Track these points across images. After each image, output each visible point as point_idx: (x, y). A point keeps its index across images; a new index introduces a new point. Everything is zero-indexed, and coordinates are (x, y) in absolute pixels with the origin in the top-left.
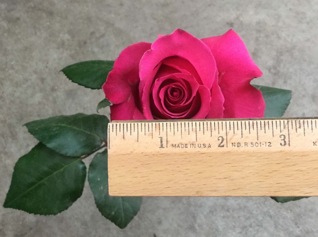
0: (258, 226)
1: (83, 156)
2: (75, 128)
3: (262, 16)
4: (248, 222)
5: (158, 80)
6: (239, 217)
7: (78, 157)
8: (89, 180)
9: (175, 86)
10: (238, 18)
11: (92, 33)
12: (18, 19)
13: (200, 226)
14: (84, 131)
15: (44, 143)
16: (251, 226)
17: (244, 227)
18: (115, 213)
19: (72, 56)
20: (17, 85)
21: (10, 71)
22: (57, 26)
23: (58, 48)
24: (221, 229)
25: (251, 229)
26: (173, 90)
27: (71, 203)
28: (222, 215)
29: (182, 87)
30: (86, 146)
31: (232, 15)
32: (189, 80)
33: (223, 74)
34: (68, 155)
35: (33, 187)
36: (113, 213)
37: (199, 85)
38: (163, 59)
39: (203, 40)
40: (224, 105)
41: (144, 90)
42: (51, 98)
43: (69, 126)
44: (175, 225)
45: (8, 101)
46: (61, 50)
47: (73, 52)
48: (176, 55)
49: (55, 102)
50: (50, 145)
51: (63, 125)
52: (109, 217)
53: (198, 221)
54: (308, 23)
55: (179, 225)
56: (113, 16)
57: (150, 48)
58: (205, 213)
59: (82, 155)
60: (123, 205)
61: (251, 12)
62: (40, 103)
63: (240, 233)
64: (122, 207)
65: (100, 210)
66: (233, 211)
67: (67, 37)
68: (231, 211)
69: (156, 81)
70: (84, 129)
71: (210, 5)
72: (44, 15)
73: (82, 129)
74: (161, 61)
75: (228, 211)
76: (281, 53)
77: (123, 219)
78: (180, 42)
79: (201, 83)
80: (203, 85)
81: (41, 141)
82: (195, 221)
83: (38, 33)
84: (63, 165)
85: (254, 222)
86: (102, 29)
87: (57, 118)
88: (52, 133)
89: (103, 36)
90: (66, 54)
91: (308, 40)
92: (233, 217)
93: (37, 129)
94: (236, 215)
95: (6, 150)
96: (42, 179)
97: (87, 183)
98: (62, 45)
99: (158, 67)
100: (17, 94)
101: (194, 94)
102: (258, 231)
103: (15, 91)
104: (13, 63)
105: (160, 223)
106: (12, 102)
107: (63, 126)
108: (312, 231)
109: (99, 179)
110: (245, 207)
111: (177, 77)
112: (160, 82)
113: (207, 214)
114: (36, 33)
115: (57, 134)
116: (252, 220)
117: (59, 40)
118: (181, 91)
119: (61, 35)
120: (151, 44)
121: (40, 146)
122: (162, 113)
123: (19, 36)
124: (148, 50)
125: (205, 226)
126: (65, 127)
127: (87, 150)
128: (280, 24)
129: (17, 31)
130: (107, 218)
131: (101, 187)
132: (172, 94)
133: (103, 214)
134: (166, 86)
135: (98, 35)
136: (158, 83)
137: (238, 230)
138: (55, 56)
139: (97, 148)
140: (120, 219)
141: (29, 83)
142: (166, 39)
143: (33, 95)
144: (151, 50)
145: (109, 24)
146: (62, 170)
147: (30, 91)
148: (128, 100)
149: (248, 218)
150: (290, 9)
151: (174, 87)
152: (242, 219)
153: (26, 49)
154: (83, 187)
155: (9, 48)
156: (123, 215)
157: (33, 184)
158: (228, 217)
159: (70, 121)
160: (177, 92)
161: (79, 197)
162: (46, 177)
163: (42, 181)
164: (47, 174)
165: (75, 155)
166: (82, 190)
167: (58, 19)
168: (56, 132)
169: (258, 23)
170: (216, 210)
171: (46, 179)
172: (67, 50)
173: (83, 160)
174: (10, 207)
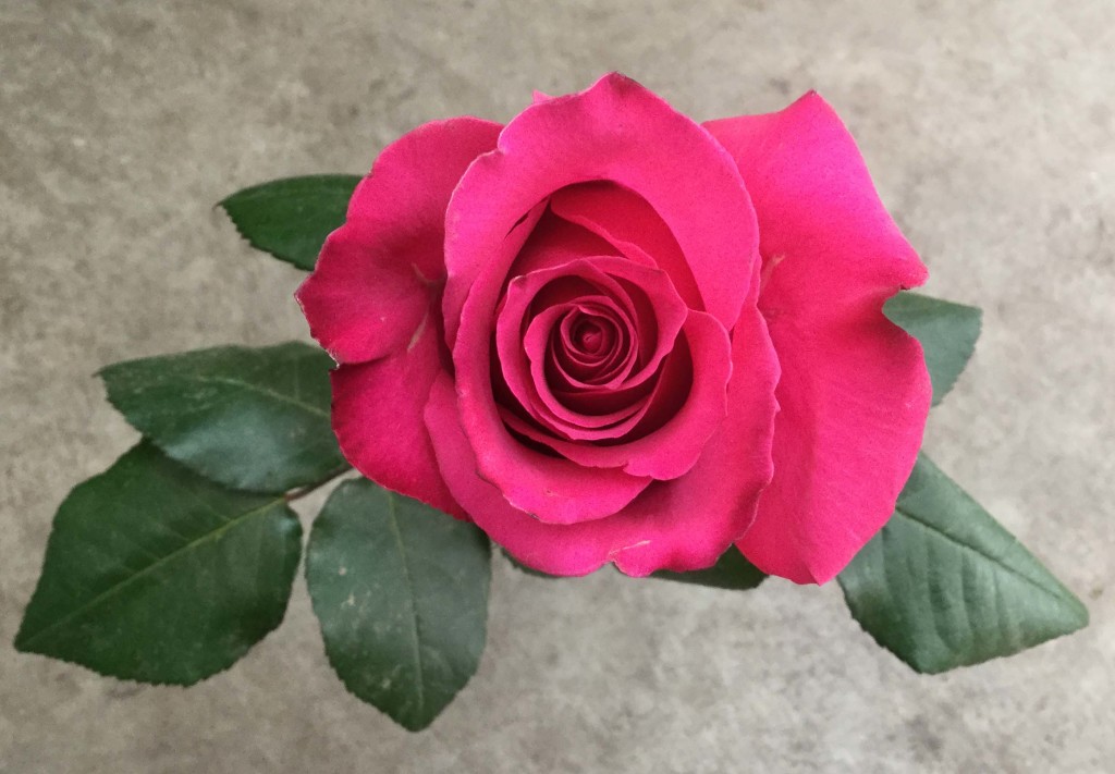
0: (833, 671)
1: (296, 490)
2: (271, 392)
3: (870, 66)
4: (806, 661)
5: (522, 283)
6: (780, 645)
7: (278, 494)
8: (307, 575)
9: (589, 308)
10: (802, 68)
11: (377, 86)
12: (148, 25)
13: (669, 670)
14: (302, 405)
15: (157, 442)
16: (812, 672)
17: (793, 677)
18: (393, 685)
19: (311, 150)
20: (136, 228)
21: (116, 186)
22: (270, 55)
23: (270, 123)
24: (727, 679)
25: (812, 682)
26: (581, 325)
27: (244, 647)
28: (733, 637)
29: (622, 313)
30: (304, 458)
31: (785, 59)
32: (651, 289)
33: (777, 261)
34: (243, 484)
35: (117, 588)
36: (386, 684)
37: (687, 309)
38: (551, 191)
39: (706, 125)
40: (777, 391)
41: (462, 318)
42: (240, 275)
43: (251, 387)
44: (596, 667)
45: (102, 278)
46: (279, 128)
47: (316, 138)
48: (604, 177)
49: (252, 286)
50: (182, 450)
51: (231, 381)
52: (374, 696)
53: (665, 656)
54: (996, 96)
55: (608, 668)
56: (441, 36)
57: (495, 146)
58: (685, 632)
59: (292, 487)
60: (423, 655)
61: (841, 55)
62: (204, 288)
63: (783, 691)
64: (417, 660)
65: (341, 676)
66: (764, 628)
67: (298, 90)
68: (758, 627)
69: (510, 284)
70: (305, 400)
71: (724, 26)
72: (230, 18)
73: (296, 400)
74: (543, 200)
75: (750, 626)
76: (918, 178)
77: (421, 703)
78: (620, 130)
79: (697, 302)
80: (704, 310)
81: (149, 434)
82: (656, 655)
83: (208, 75)
84: (224, 518)
85: (822, 661)
86: (407, 72)
87: (215, 355)
88: (191, 409)
89: (409, 94)
90: (294, 142)
91: (994, 143)
92: (765, 646)
93: (138, 391)
94: (771, 641)
95: (92, 429)
96: (148, 562)
97: (299, 583)
98: (281, 114)
99: (529, 224)
100: (135, 257)
101: (666, 348)
102: (831, 688)
103: (127, 247)
104: (125, 160)
105: (553, 659)
106: (117, 280)
107: (230, 385)
108: (983, 692)
109: (343, 571)
110: (799, 616)
111: (600, 270)
112: (530, 292)
113: (692, 634)
114: (202, 74)
115: (206, 413)
116: (817, 655)
117: (274, 97)
118: (612, 329)
119: (281, 85)
120: (500, 128)
121: (145, 453)
122: (533, 415)
123: (149, 79)
124: (485, 154)
125: (681, 671)
126: (236, 388)
127: (309, 472)
128: (919, 94)
129: (144, 63)
130: (366, 698)
131: (347, 598)
132: (577, 342)
133: (350, 688)
134: (551, 308)
135: (393, 90)
136: (519, 295)
137: (776, 683)
138: (260, 146)
139: (341, 467)
140: (409, 703)
141: (174, 224)
142: (561, 114)
143: (183, 263)
144: (499, 154)
145: (429, 61)
146: (218, 535)
147: (175, 251)
148: (411, 347)
149: (806, 650)
150: (950, 53)
151: (585, 311)
152: (790, 652)
153: (168, 118)
154: (286, 595)
155: (114, 112)
156: (420, 689)
157: (114, 578)
158: (749, 645)
159: (257, 368)
160: (598, 334)
161: (274, 627)
162: (161, 557)
163: (148, 571)
164: (166, 546)
165: (269, 486)
166: (283, 606)
167: (273, 33)
168: (205, 407)
169: (859, 87)
170: (715, 623)
171: (161, 563)
172: (297, 129)
173: (295, 505)
174: (37, 650)
